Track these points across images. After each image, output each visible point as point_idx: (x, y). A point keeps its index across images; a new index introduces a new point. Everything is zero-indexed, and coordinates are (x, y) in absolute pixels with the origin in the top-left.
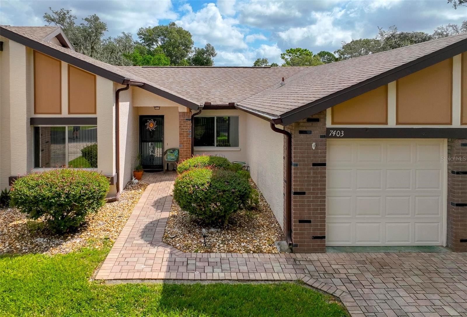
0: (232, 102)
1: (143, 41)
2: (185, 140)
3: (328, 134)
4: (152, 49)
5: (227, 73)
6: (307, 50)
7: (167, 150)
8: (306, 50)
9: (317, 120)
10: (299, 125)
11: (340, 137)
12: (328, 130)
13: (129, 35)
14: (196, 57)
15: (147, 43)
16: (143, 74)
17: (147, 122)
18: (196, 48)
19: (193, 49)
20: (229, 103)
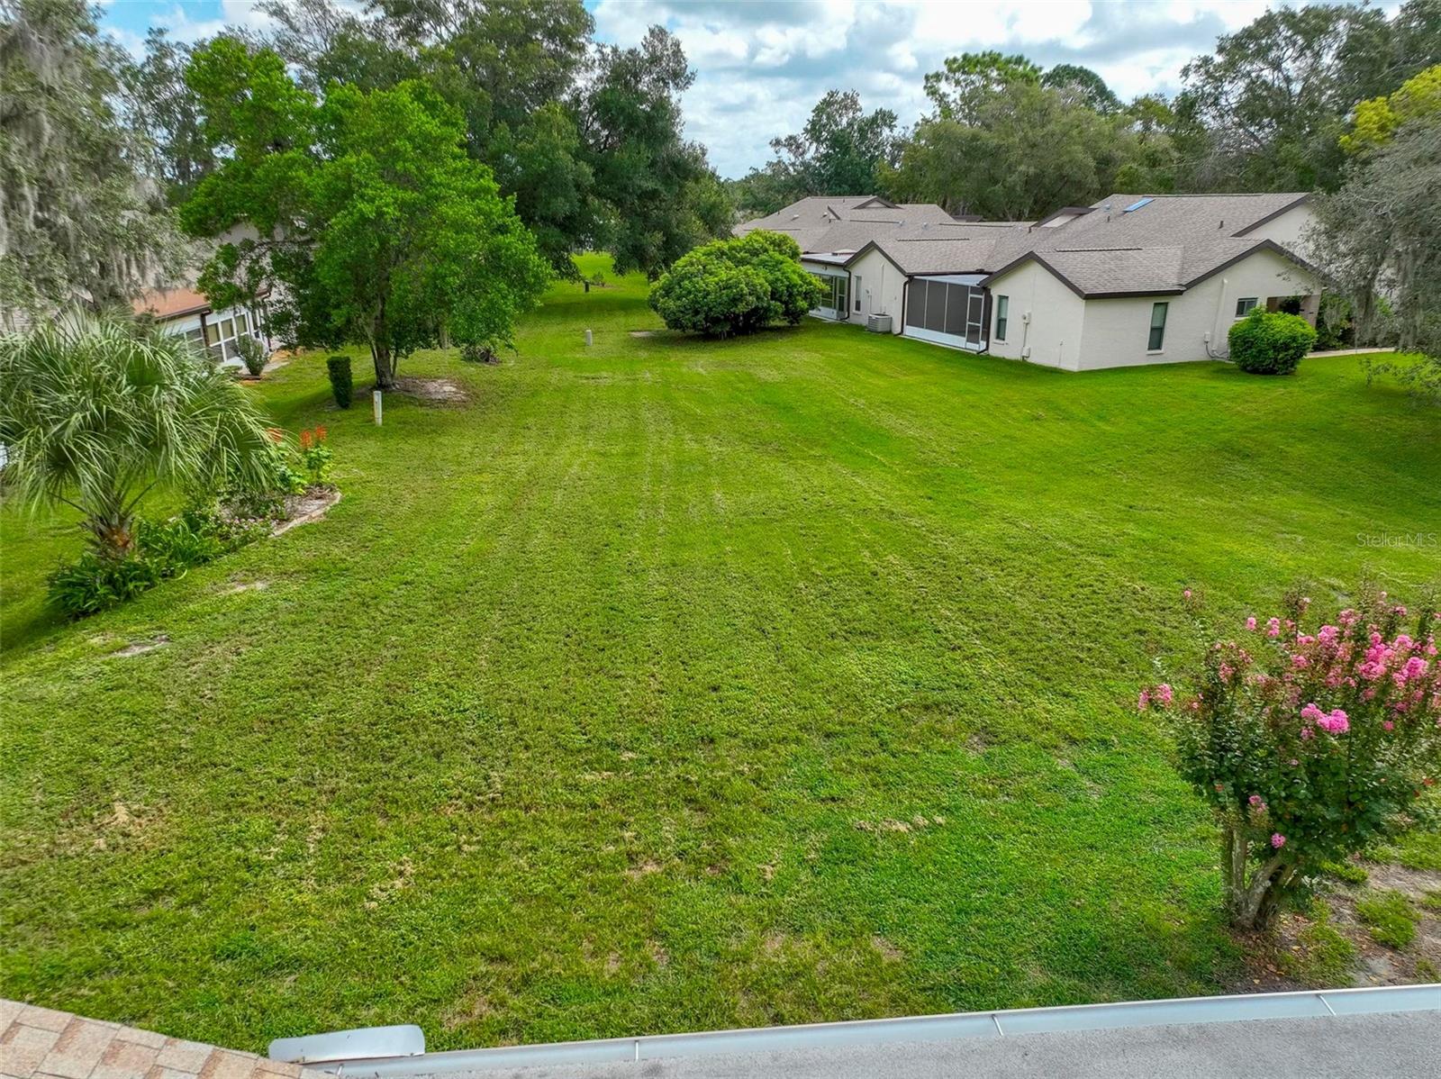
6: (1025, 60)
8: (1019, 60)
19: (591, 50)
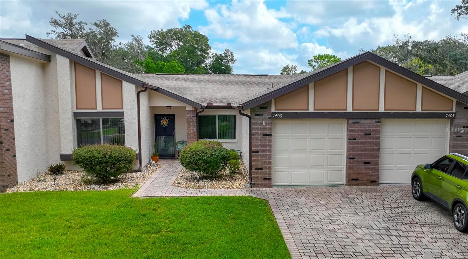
0: (230, 103)
1: (155, 45)
2: (191, 132)
3: (272, 117)
4: (165, 54)
5: (230, 80)
7: (178, 142)
9: (266, 108)
10: (255, 110)
11: (279, 118)
12: (273, 113)
13: (140, 38)
14: (213, 63)
15: (160, 48)
16: (156, 80)
17: (161, 120)
18: (213, 53)
20: (227, 104)
